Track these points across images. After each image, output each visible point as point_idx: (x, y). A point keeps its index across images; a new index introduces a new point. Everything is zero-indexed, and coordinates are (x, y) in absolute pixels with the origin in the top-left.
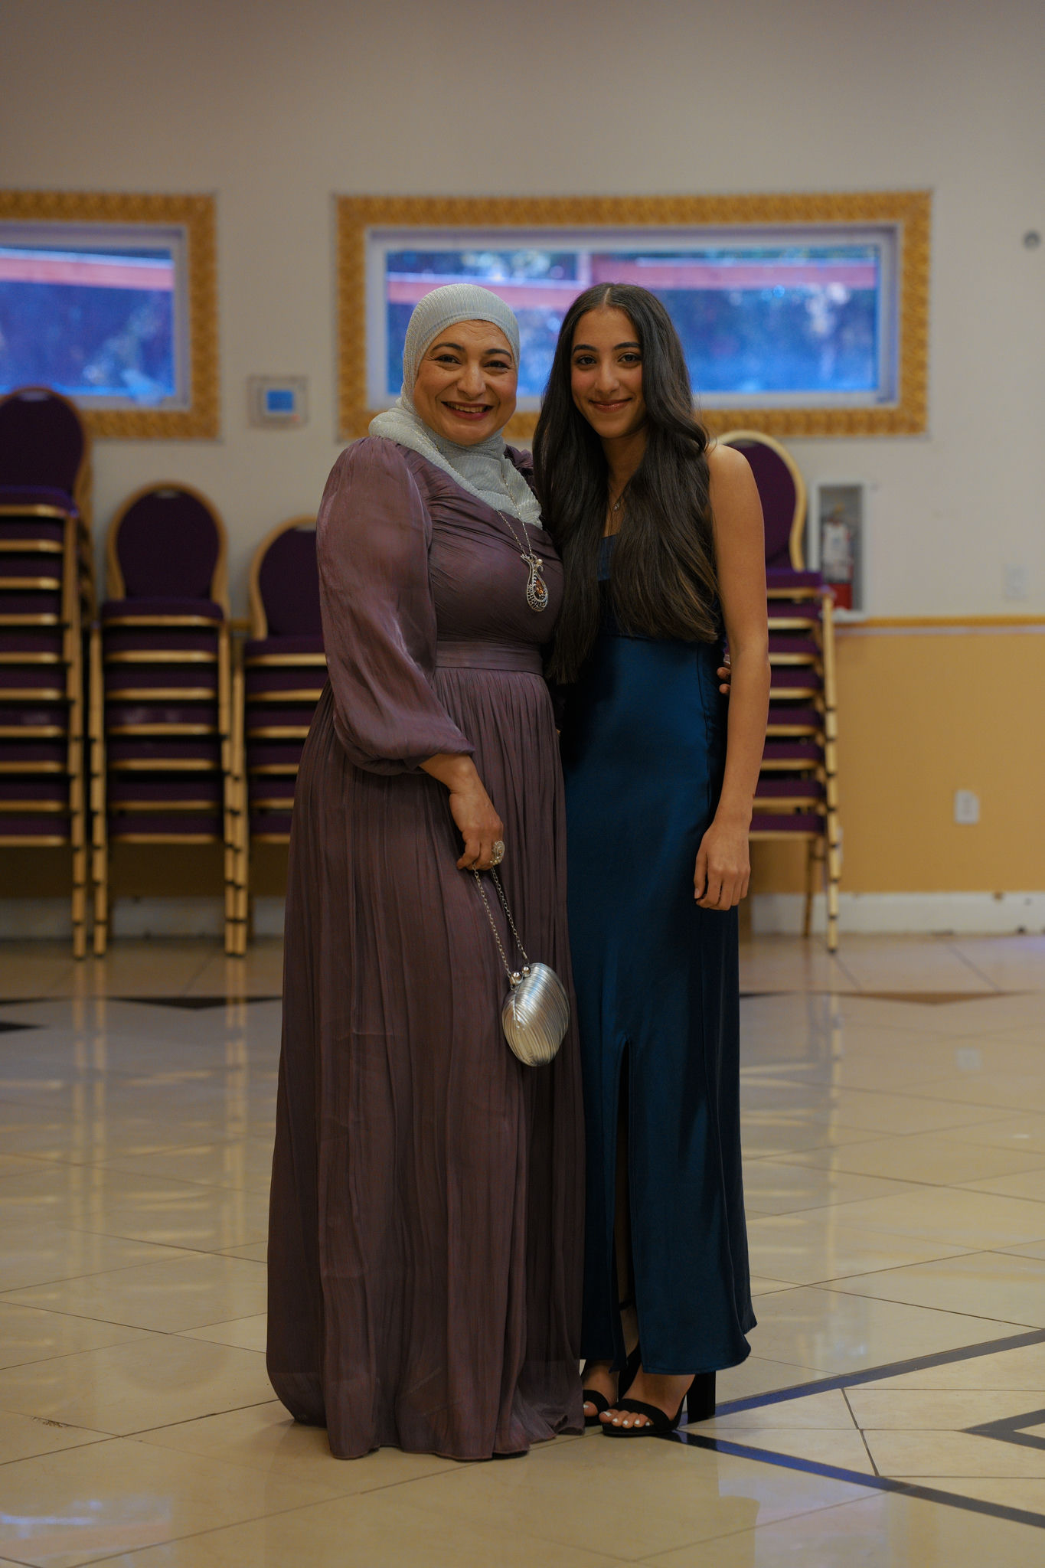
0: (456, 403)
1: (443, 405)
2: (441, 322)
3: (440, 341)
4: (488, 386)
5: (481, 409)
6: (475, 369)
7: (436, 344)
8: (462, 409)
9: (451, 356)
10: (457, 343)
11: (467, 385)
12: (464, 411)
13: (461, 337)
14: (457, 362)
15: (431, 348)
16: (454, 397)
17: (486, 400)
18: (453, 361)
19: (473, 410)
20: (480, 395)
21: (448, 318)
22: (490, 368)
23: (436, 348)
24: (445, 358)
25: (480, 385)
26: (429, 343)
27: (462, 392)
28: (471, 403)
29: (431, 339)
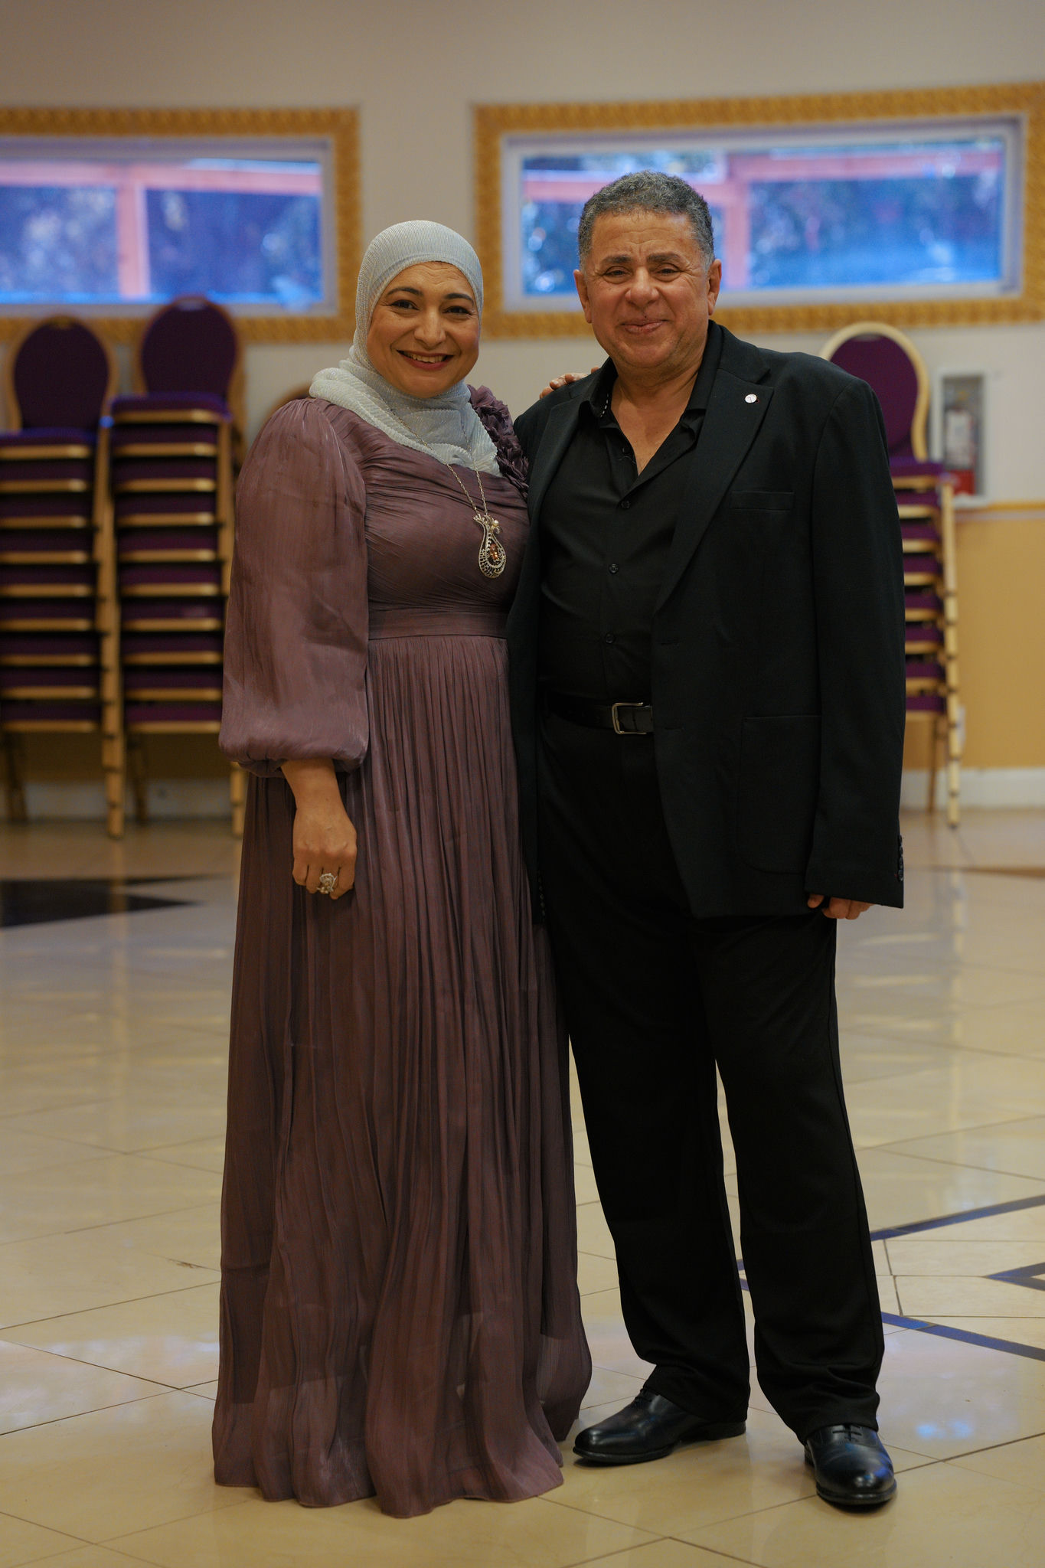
0: (411, 352)
1: (398, 354)
2: (397, 264)
3: (396, 285)
4: (448, 334)
5: (440, 358)
6: (433, 314)
7: (392, 288)
8: (419, 359)
9: (408, 301)
10: (415, 288)
11: (425, 333)
12: (422, 361)
13: (418, 280)
14: (414, 308)
15: (386, 293)
16: (412, 347)
17: (444, 350)
18: (410, 306)
19: (432, 360)
20: (439, 344)
21: (404, 260)
22: (451, 314)
23: (392, 292)
24: (402, 304)
25: (439, 333)
26: (383, 287)
27: (420, 341)
28: (432, 352)
29: (386, 283)
